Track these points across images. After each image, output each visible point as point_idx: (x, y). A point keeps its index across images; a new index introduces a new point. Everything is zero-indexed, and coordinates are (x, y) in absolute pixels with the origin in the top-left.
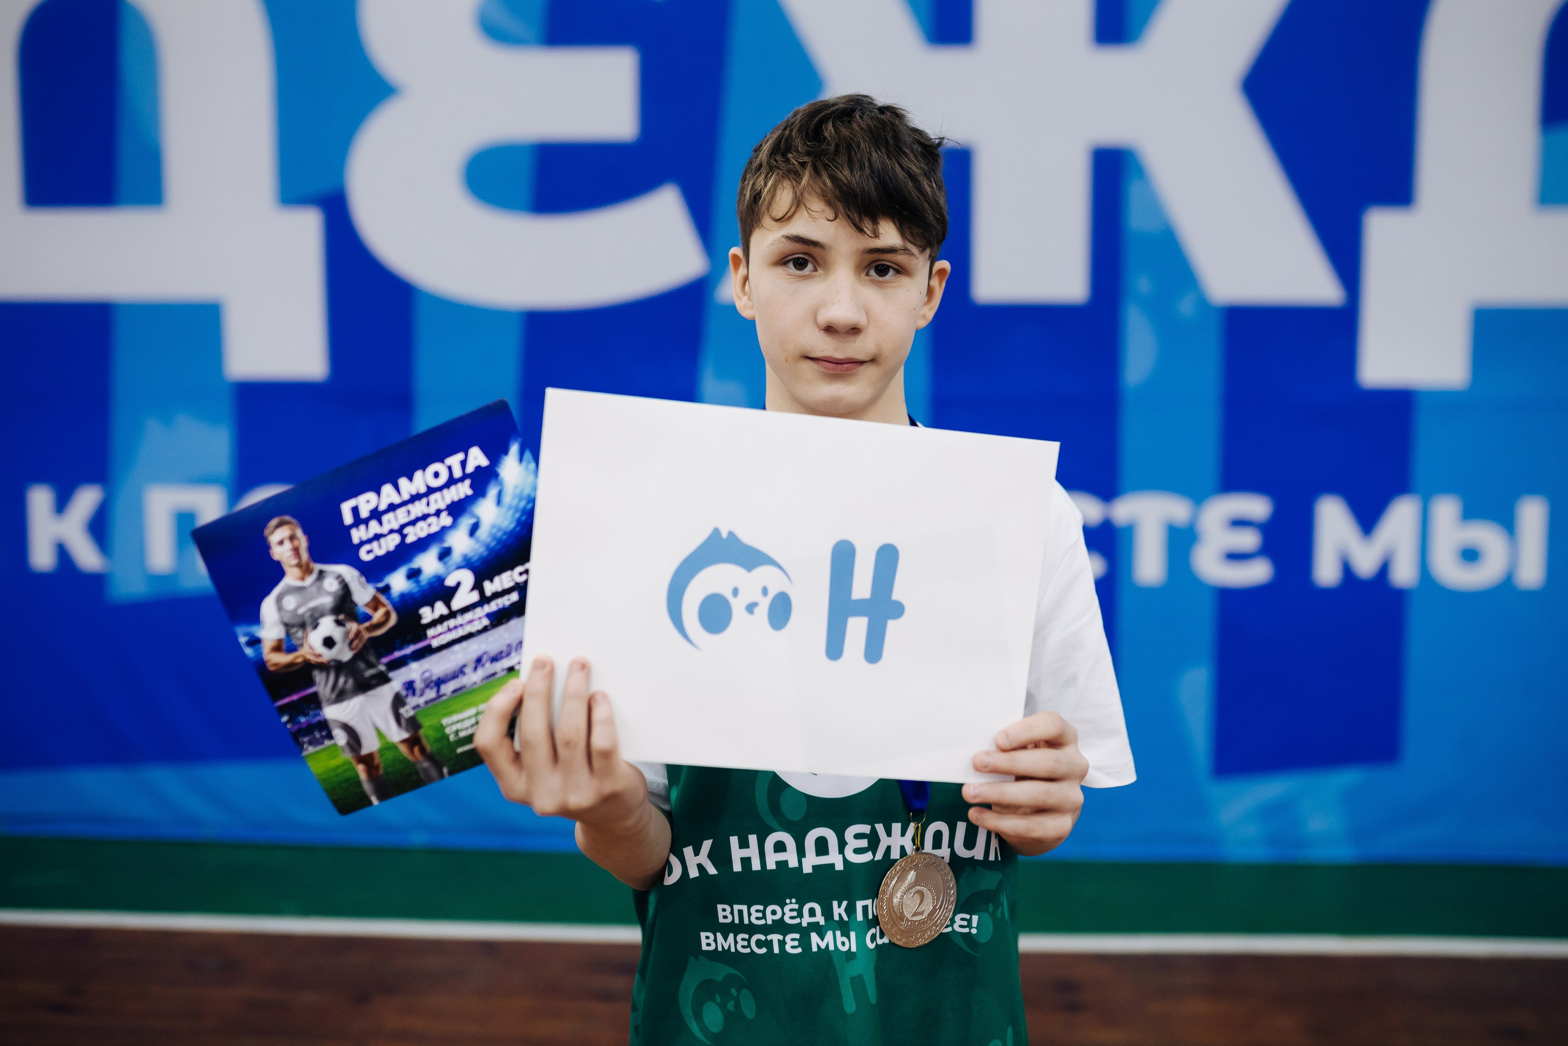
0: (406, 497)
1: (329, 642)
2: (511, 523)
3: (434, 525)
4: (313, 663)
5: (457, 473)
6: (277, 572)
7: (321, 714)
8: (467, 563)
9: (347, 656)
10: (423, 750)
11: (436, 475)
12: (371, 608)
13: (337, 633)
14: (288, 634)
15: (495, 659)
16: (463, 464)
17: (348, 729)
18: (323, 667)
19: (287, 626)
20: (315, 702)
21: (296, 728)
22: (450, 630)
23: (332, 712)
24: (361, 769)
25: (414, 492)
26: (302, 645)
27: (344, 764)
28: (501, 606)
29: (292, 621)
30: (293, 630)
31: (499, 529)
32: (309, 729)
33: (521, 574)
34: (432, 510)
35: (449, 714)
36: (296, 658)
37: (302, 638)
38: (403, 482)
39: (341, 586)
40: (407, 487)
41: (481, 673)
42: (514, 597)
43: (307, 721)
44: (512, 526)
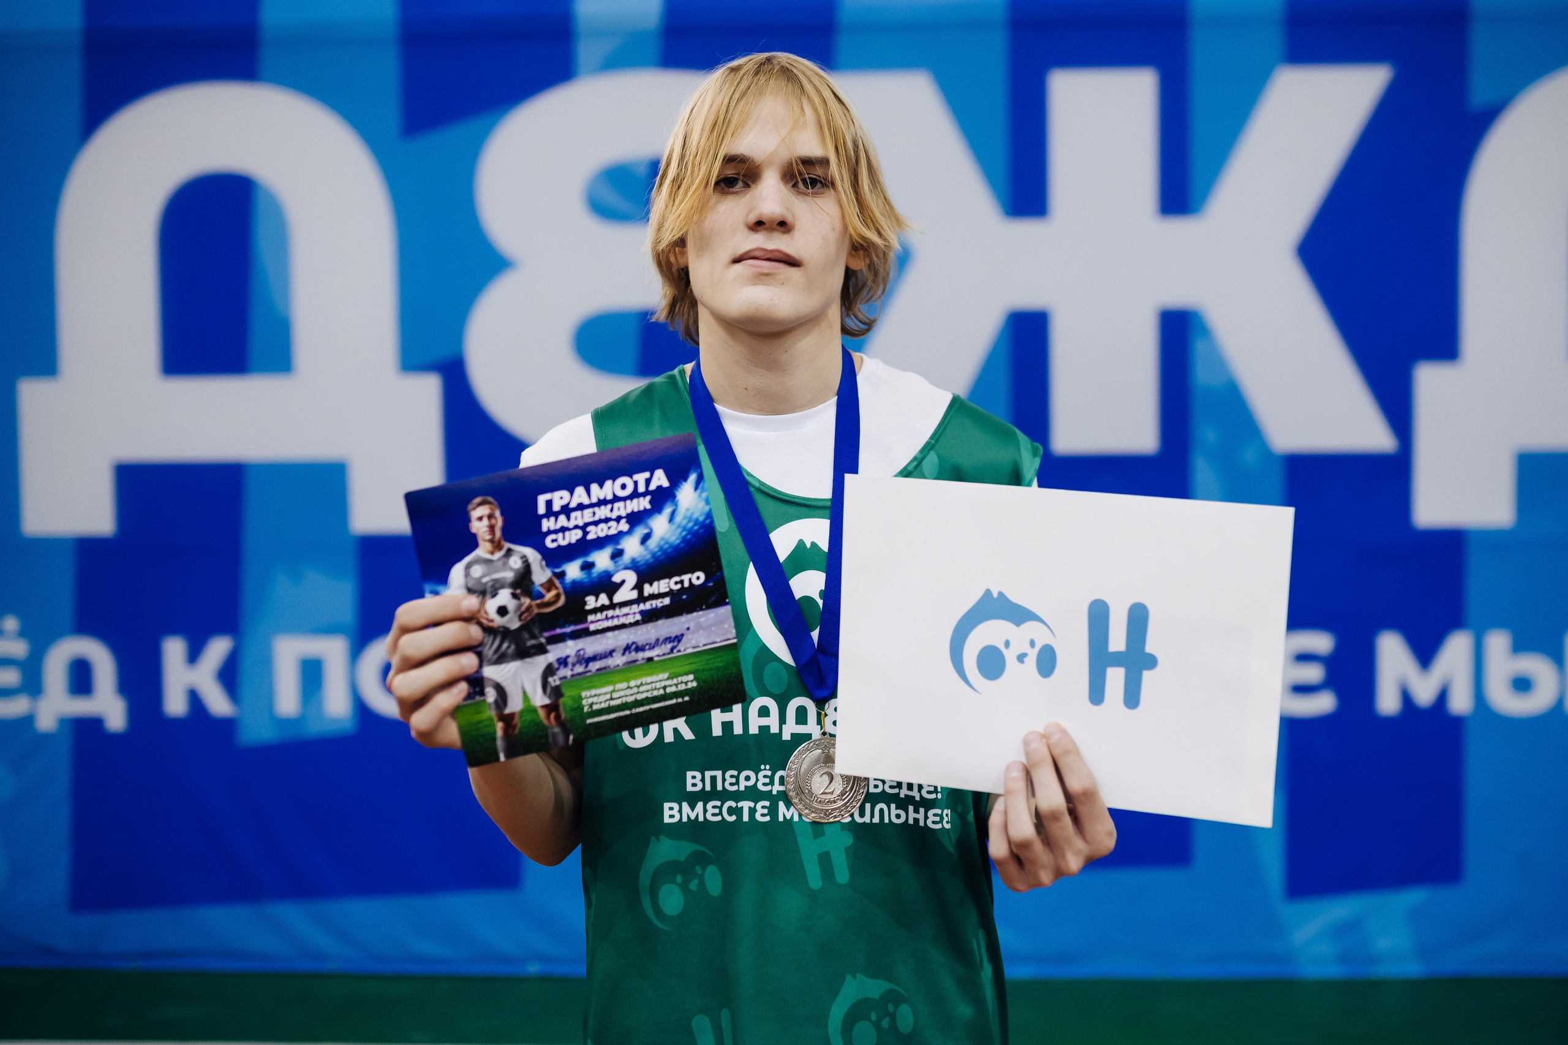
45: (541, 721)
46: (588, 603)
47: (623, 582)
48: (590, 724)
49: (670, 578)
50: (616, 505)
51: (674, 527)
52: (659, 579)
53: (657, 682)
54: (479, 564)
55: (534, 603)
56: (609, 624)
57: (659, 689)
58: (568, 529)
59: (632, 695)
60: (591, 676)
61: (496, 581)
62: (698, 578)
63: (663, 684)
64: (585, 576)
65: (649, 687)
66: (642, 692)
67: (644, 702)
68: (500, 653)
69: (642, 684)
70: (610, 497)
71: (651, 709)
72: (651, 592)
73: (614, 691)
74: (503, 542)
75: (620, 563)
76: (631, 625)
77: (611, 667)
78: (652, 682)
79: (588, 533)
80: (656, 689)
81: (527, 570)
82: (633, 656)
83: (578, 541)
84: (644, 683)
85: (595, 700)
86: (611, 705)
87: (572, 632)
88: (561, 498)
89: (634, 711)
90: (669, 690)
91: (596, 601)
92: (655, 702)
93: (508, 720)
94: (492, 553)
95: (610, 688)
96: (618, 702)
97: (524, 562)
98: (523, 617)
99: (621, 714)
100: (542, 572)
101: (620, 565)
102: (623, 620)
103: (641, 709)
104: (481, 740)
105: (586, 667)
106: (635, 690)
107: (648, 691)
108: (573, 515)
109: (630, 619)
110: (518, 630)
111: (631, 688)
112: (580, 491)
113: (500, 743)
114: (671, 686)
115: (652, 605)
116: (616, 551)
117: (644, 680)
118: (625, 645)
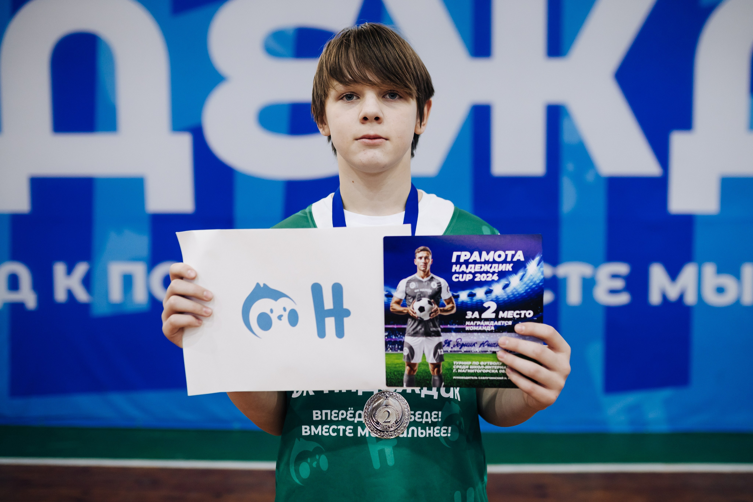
0: (483, 260)
1: (422, 309)
2: (523, 290)
3: (490, 277)
4: (411, 315)
5: (509, 259)
6: (413, 270)
7: (404, 338)
8: (497, 300)
9: (426, 318)
10: (438, 371)
11: (500, 256)
12: (446, 301)
13: (427, 307)
14: (405, 298)
15: (489, 345)
16: (513, 256)
17: (411, 349)
18: (414, 319)
19: (407, 294)
20: (403, 332)
21: (389, 339)
22: (476, 325)
23: (408, 339)
24: (407, 368)
25: (487, 260)
26: (409, 306)
27: (401, 363)
28: (503, 324)
29: (409, 294)
30: (409, 298)
31: (517, 291)
32: (394, 343)
33: (517, 314)
34: (491, 271)
35: (458, 360)
36: (405, 310)
37: (411, 303)
38: (484, 253)
39: (438, 287)
40: (485, 256)
41: (481, 349)
42: (510, 323)
43: (396, 338)
44: (523, 292)
45: (429, 371)
46: (468, 315)
47: (489, 307)
48: (455, 379)
49: (514, 311)
50: (494, 265)
51: (522, 283)
52: (508, 310)
53: (495, 365)
54: (415, 282)
55: (439, 309)
56: (477, 328)
57: (495, 369)
58: (466, 273)
59: (480, 369)
60: (460, 354)
61: (422, 292)
62: (529, 314)
63: (498, 367)
64: (469, 300)
65: (490, 367)
66: (486, 369)
67: (486, 375)
68: (415, 331)
69: (487, 365)
70: (491, 260)
71: (489, 379)
72: (503, 317)
73: (471, 365)
74: (430, 273)
75: (489, 297)
76: (488, 332)
77: (473, 352)
78: (493, 365)
79: (476, 277)
80: (494, 369)
81: (439, 291)
82: (486, 348)
83: (469, 280)
84: (488, 364)
85: (460, 367)
86: (468, 372)
87: (456, 328)
88: (466, 256)
89: (479, 378)
90: (500, 371)
91: (472, 315)
92: (492, 376)
93: (412, 366)
94: (423, 278)
95: (470, 363)
96: (472, 371)
97: (438, 286)
98: (432, 315)
99: (473, 378)
100: (447, 292)
101: (489, 298)
102: (484, 328)
103: (484, 378)
104: (396, 373)
105: (460, 348)
106: (483, 367)
107: (489, 369)
108: (470, 266)
109: (488, 329)
110: (428, 321)
111: (481, 365)
112: (476, 254)
113: (405, 378)
114: (502, 369)
115: (502, 323)
116: (488, 290)
117: (488, 363)
118: (482, 342)
